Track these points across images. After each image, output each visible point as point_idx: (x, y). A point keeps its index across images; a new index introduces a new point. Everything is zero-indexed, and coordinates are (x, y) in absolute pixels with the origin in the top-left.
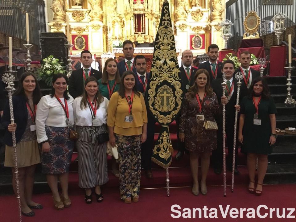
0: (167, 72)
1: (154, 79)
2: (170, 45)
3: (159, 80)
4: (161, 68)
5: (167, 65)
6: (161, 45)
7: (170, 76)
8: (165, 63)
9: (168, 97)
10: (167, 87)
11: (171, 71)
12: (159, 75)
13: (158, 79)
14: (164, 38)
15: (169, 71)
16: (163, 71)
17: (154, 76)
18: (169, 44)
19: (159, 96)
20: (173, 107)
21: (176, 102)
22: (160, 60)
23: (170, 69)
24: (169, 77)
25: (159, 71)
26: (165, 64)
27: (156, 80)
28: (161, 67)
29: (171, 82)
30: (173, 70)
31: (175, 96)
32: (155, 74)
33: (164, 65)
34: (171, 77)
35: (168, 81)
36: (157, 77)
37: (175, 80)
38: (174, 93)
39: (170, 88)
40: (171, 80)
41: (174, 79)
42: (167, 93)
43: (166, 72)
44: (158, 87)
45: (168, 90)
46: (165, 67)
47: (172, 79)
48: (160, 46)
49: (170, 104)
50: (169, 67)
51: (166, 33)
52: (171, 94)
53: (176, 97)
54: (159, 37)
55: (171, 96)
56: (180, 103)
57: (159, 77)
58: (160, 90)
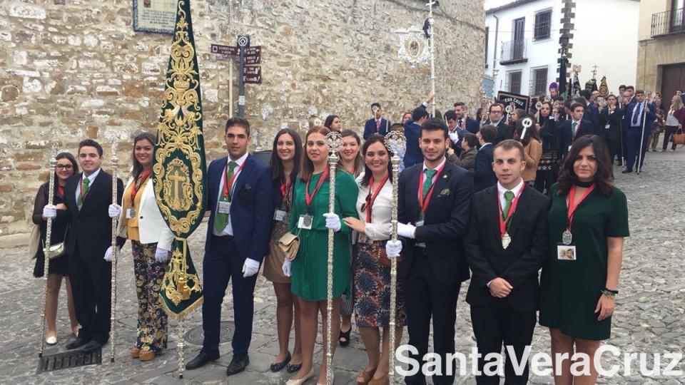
0: (183, 132)
1: (162, 144)
2: (189, 80)
3: (170, 148)
4: (174, 124)
5: (182, 119)
6: (175, 79)
7: (187, 141)
8: (180, 114)
9: (180, 182)
10: (181, 162)
11: (189, 131)
12: (170, 138)
13: (169, 144)
14: (179, 65)
15: (186, 131)
16: (177, 129)
17: (162, 140)
18: (188, 77)
19: (169, 179)
20: (190, 202)
21: (194, 193)
22: (172, 108)
23: (188, 127)
24: (185, 143)
25: (171, 130)
26: (180, 118)
27: (164, 146)
28: (174, 121)
29: (187, 152)
30: (192, 130)
31: (192, 181)
32: (164, 135)
33: (178, 119)
34: (187, 143)
35: (183, 150)
36: (167, 141)
37: (193, 149)
38: (191, 177)
39: (184, 165)
40: (187, 150)
41: (192, 147)
42: (179, 175)
43: (181, 132)
44: (168, 160)
45: (182, 169)
46: (180, 122)
47: (189, 147)
48: (173, 81)
49: (185, 196)
50: (187, 123)
51: (182, 56)
52: (186, 176)
53: (194, 184)
54: (172, 63)
55: (186, 181)
56: (200, 196)
57: (171, 142)
58: (170, 168)
